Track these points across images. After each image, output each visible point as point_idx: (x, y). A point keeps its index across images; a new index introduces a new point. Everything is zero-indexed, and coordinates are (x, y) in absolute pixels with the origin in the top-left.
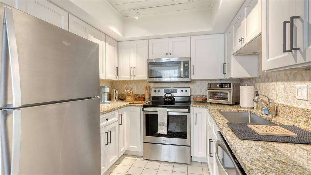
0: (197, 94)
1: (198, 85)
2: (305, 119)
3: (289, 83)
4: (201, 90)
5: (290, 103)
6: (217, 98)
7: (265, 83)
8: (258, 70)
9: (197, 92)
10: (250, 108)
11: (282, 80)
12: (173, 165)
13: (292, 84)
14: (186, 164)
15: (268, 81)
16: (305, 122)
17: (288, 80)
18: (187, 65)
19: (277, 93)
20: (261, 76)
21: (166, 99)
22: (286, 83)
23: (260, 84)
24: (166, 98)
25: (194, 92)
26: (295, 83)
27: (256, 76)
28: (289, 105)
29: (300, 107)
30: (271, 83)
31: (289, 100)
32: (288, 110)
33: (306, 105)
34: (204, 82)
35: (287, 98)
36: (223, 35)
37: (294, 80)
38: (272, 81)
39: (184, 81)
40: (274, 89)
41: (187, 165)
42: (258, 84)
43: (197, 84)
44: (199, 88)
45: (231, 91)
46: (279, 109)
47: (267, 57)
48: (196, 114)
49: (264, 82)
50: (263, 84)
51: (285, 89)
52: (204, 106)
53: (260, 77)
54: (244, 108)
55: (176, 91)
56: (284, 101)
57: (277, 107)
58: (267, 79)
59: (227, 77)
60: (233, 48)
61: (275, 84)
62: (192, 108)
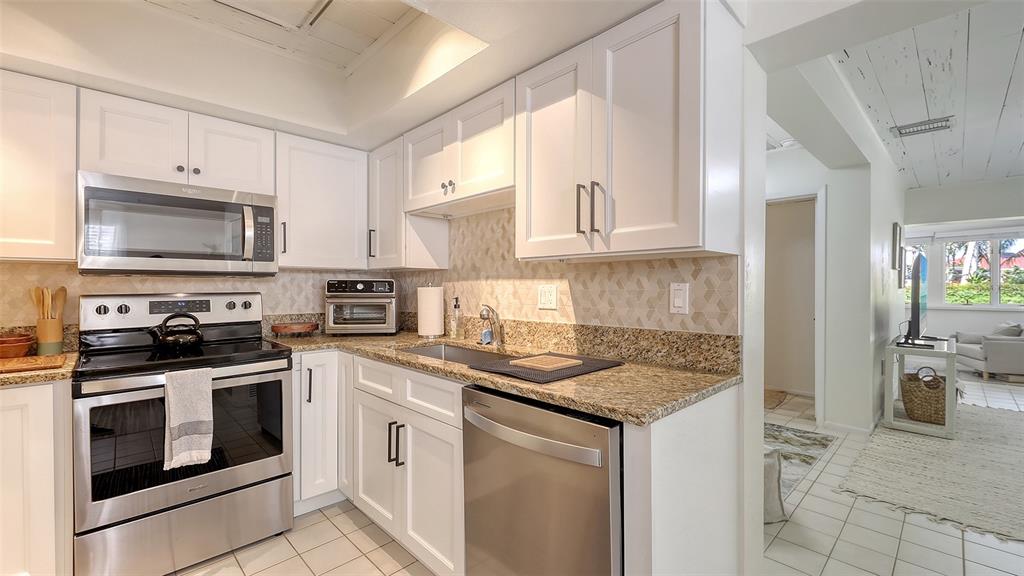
0: (279, 312)
1: (284, 286)
2: (555, 341)
3: (523, 281)
4: (293, 301)
5: (527, 316)
6: (345, 319)
7: (470, 282)
8: (450, 256)
9: (281, 307)
10: (440, 336)
11: (509, 277)
12: (231, 559)
13: (529, 283)
14: (277, 535)
15: (478, 278)
16: (556, 344)
17: (522, 277)
18: (266, 220)
19: (497, 301)
20: (459, 266)
21: (170, 338)
22: (517, 283)
23: (456, 284)
24: (172, 333)
25: (271, 308)
26: (536, 281)
27: (445, 266)
28: (525, 320)
29: (545, 321)
30: (484, 282)
31: (523, 312)
32: (524, 330)
33: (553, 317)
34: (301, 276)
35: (520, 309)
36: (365, 154)
37: (534, 277)
38: (487, 278)
39: (255, 270)
40: (492, 294)
41: (281, 537)
42: (450, 284)
43: (280, 282)
44: (288, 295)
45: (394, 300)
46: (507, 329)
47: (529, 234)
48: (311, 371)
49: (466, 279)
50: (464, 283)
51: (515, 293)
52: (331, 344)
53: (455, 268)
54: (427, 337)
55: (205, 306)
56: (514, 314)
57: (501, 327)
58: (474, 273)
59: (377, 264)
60: (410, 197)
61: (494, 282)
62: (295, 356)
